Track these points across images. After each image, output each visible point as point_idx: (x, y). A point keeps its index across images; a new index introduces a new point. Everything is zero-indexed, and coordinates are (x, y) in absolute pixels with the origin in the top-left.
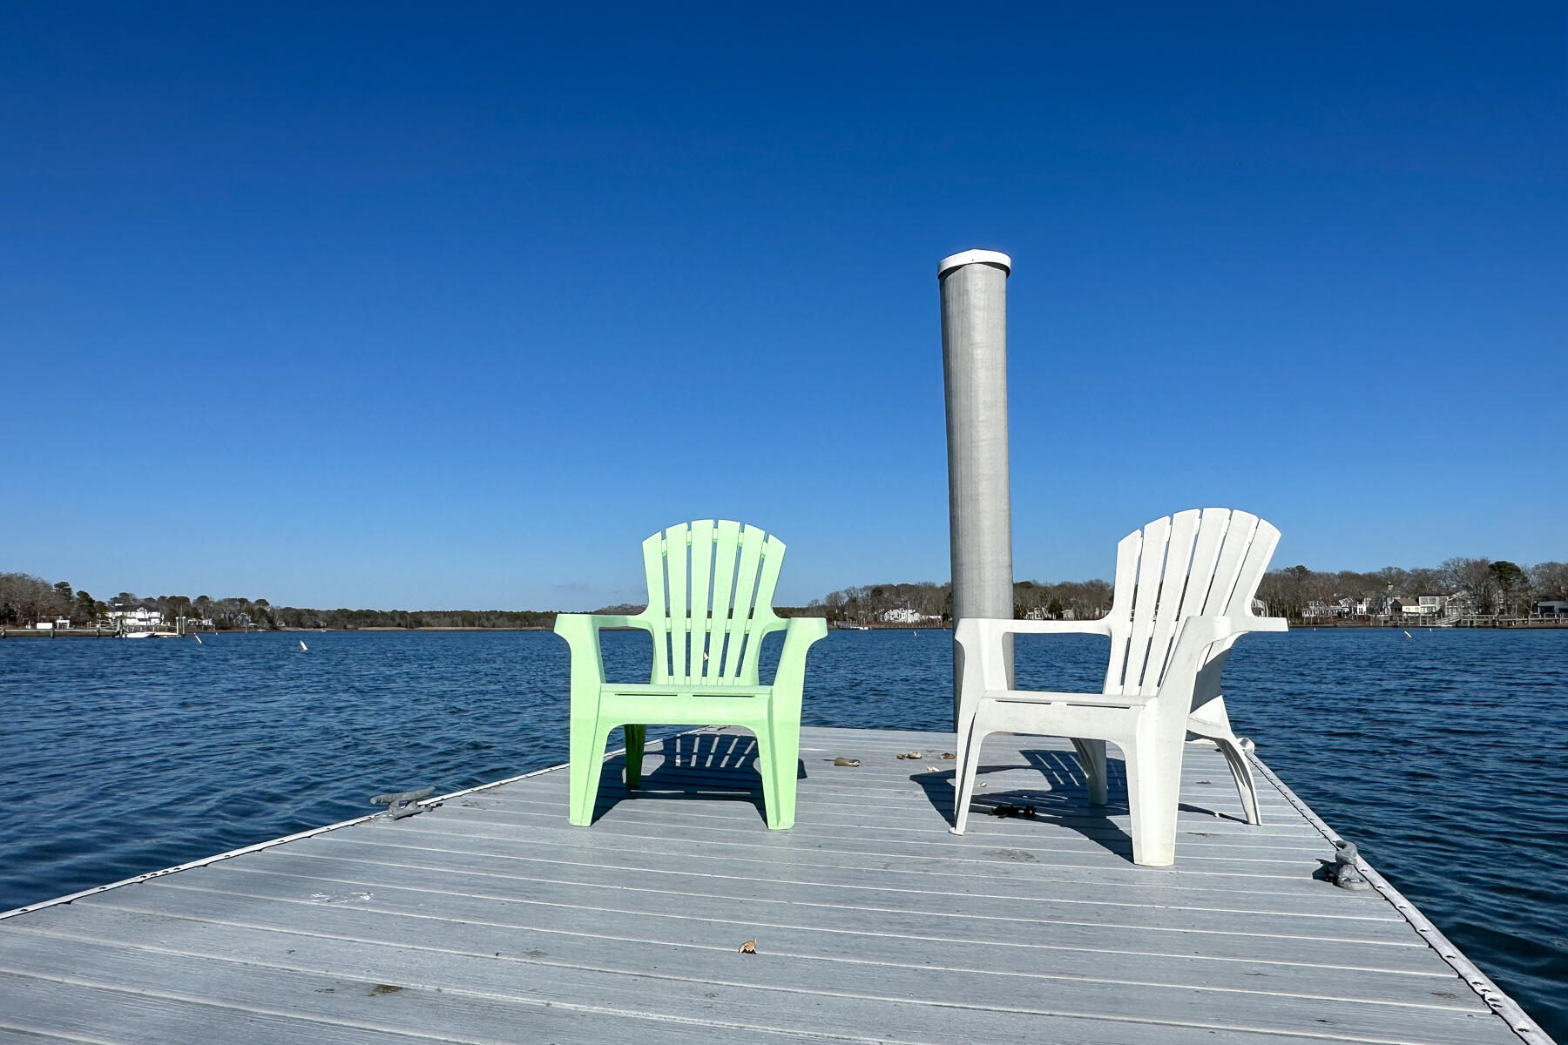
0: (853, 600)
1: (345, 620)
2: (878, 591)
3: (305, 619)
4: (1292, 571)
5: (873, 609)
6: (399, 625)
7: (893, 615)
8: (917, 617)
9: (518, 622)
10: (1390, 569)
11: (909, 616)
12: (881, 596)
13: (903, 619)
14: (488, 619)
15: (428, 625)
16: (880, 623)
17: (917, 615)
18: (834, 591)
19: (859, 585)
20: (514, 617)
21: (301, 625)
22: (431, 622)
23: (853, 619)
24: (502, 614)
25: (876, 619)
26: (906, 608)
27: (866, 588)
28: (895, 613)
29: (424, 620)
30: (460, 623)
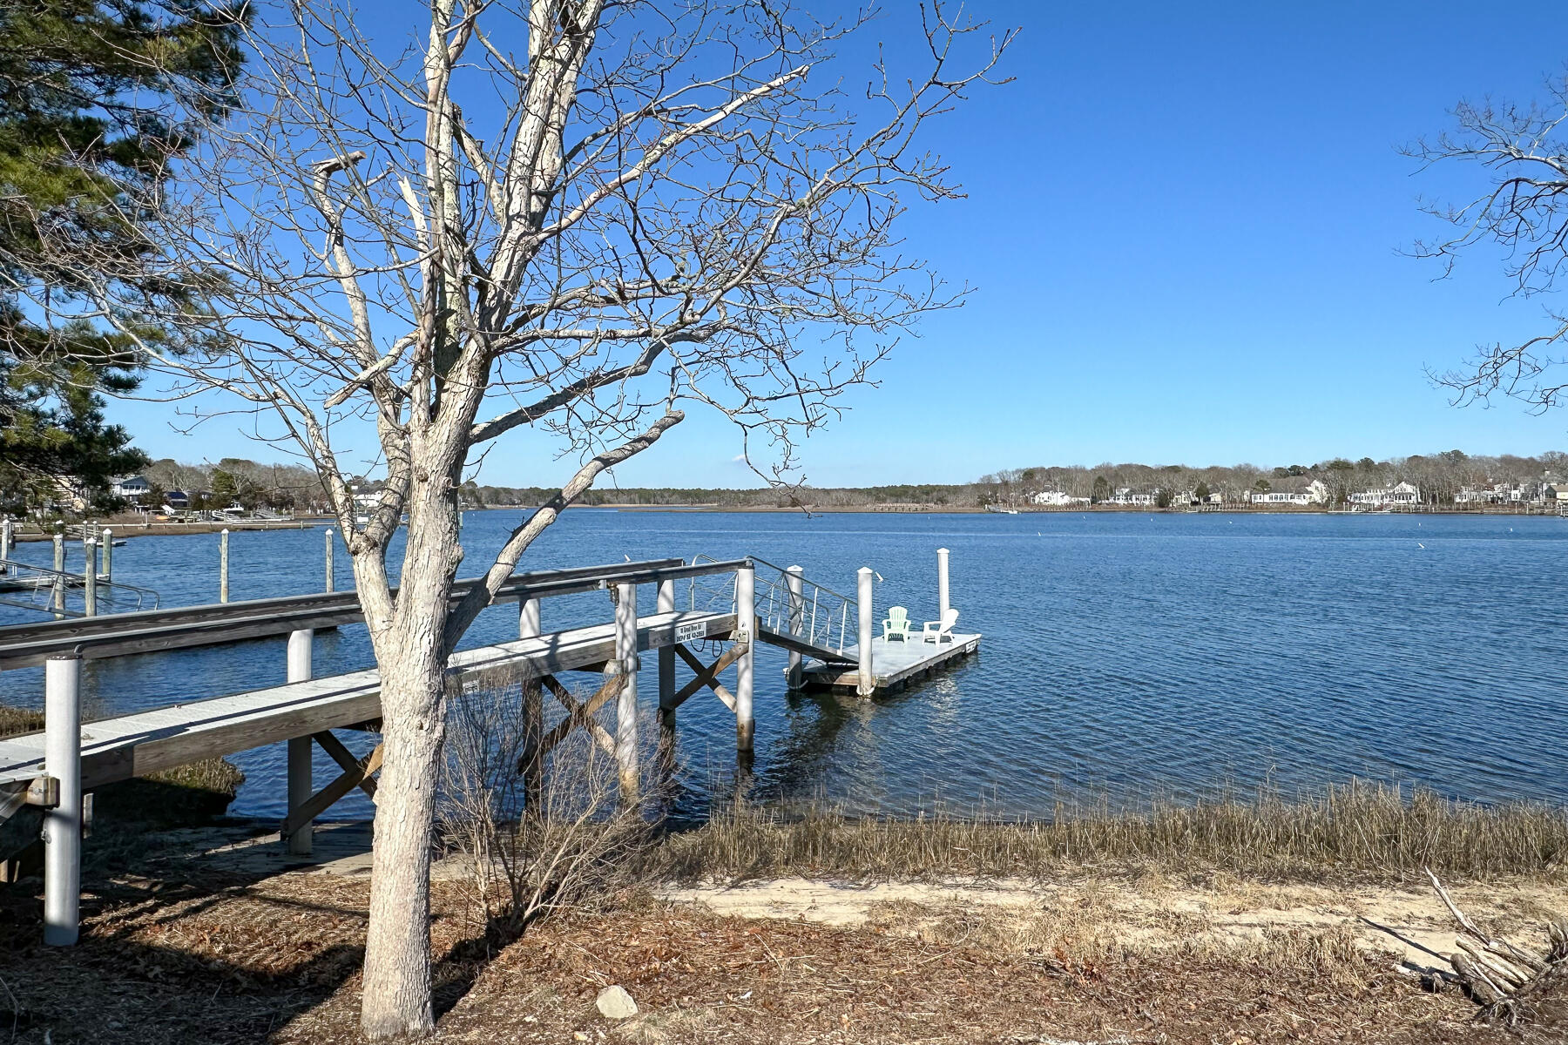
0: (1006, 483)
1: (536, 498)
2: (1029, 474)
3: (502, 496)
4: (1448, 455)
5: (1024, 492)
6: (584, 502)
7: (1042, 497)
8: (1067, 500)
9: (690, 500)
10: (1553, 453)
11: (1059, 499)
12: (1031, 479)
13: (1051, 502)
14: (662, 497)
15: (610, 502)
16: (1032, 506)
17: (1067, 498)
18: (987, 474)
19: (1011, 469)
20: (686, 495)
21: (498, 502)
22: (612, 499)
23: (1004, 501)
24: (675, 491)
25: (1027, 501)
26: (1056, 491)
27: (1017, 471)
28: (1045, 495)
29: (605, 498)
30: (637, 501)
